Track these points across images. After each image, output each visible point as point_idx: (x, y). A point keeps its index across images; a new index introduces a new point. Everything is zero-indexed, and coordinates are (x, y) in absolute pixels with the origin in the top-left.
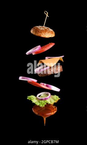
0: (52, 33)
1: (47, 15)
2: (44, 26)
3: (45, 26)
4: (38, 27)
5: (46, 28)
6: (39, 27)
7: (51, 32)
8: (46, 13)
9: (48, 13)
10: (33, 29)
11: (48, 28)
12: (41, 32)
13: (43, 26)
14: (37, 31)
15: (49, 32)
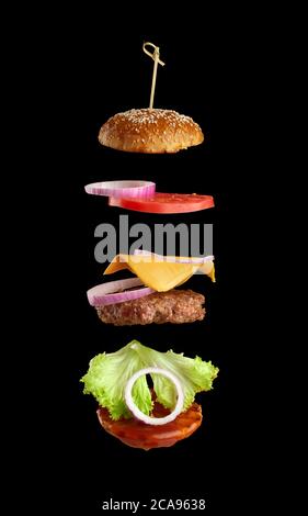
0: (191, 129)
1: (157, 60)
2: (151, 109)
3: (154, 107)
4: (126, 114)
5: (162, 113)
6: (132, 115)
7: (187, 125)
8: (151, 50)
9: (157, 49)
10: (107, 126)
11: (168, 114)
12: (143, 134)
13: (148, 106)
14: (125, 130)
15: (177, 127)
